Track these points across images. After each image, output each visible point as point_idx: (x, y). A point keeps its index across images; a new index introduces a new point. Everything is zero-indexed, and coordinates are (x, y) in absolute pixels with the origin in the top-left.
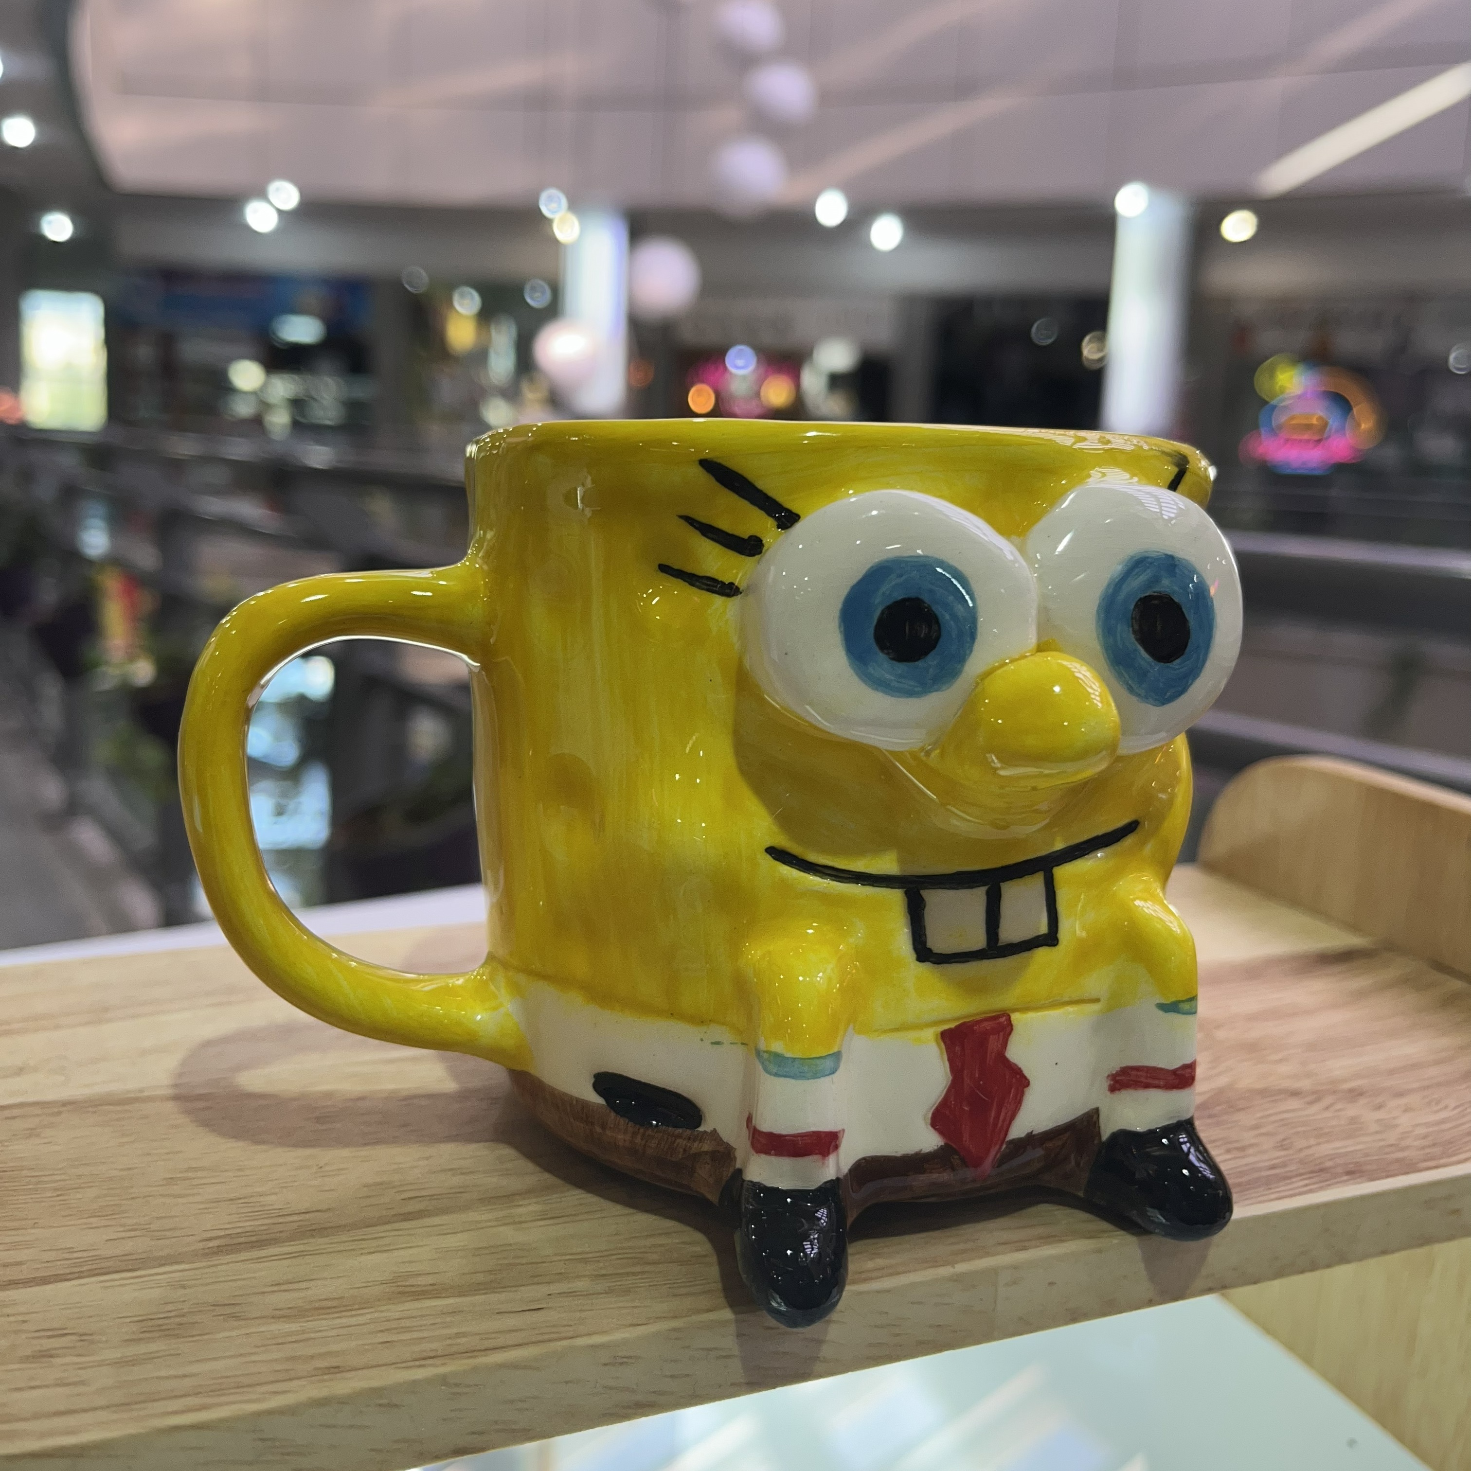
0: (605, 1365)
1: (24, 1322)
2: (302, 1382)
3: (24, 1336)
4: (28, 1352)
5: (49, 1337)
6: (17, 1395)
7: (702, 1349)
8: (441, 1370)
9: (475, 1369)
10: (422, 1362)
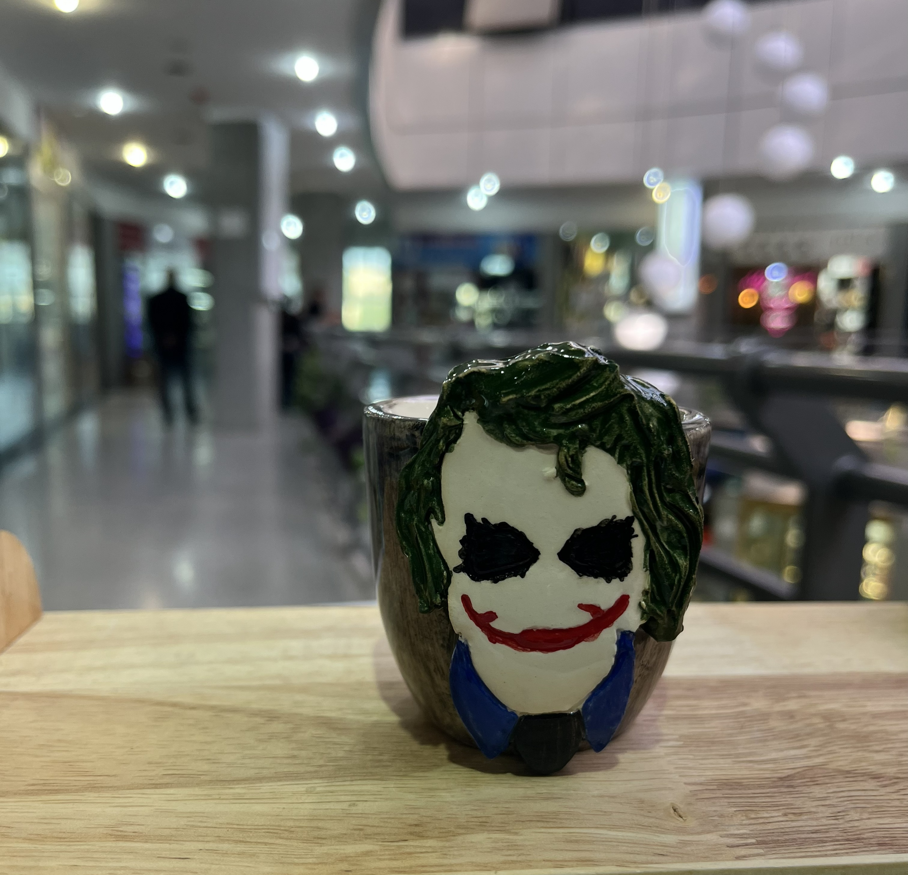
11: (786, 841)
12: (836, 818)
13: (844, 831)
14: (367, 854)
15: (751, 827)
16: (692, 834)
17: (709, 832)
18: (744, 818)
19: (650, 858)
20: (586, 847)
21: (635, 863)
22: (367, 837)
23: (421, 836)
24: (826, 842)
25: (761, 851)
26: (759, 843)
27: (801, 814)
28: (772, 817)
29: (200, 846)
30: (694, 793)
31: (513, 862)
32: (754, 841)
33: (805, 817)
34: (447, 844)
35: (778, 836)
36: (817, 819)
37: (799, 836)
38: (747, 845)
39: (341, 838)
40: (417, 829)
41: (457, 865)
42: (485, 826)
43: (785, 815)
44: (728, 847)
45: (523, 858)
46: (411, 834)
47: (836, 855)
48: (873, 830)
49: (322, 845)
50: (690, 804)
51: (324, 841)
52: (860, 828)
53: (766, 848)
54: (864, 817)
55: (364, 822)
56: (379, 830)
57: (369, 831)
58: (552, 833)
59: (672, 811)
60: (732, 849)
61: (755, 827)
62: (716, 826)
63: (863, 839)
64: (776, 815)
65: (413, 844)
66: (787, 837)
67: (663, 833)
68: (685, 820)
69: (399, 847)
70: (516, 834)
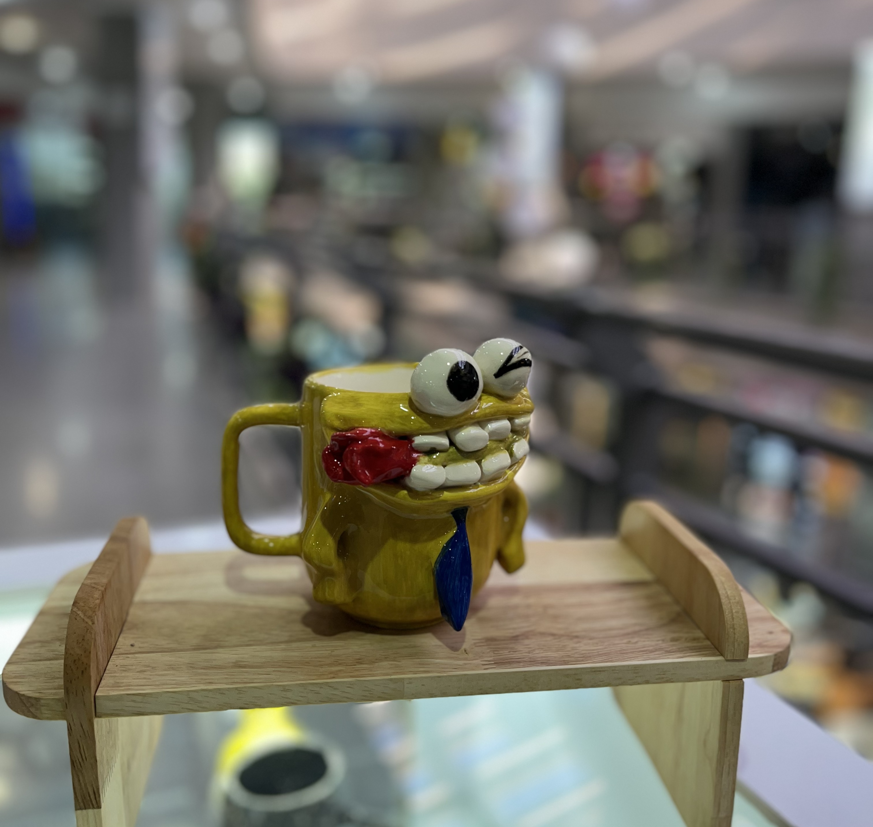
0: (282, 691)
1: (140, 663)
2: (202, 685)
3: (139, 666)
4: (139, 670)
5: (145, 667)
6: (133, 680)
7: (310, 690)
8: (237, 686)
9: (245, 687)
10: (232, 684)
11: (507, 662)
12: (529, 653)
13: (530, 658)
14: (340, 671)
15: (494, 657)
16: (470, 660)
17: (477, 659)
18: (492, 654)
19: (451, 670)
20: (426, 666)
21: (445, 672)
22: (340, 664)
23: (361, 663)
24: (521, 662)
25: (495, 666)
26: (495, 663)
27: (515, 652)
28: (504, 653)
29: (274, 669)
30: (475, 643)
31: (397, 672)
32: (493, 662)
33: (516, 653)
34: (372, 666)
35: (504, 661)
36: (521, 653)
37: (511, 660)
38: (490, 664)
39: (330, 665)
40: (360, 661)
41: (375, 674)
42: (387, 659)
43: (509, 652)
44: (482, 665)
45: (402, 671)
46: (357, 663)
47: (524, 667)
48: (542, 657)
49: (322, 667)
50: (472, 648)
51: (322, 666)
52: (537, 657)
53: (497, 665)
54: (541, 652)
55: (338, 658)
56: (344, 661)
57: (340, 662)
58: (413, 661)
59: (464, 651)
60: (484, 666)
61: (495, 657)
62: (480, 657)
63: (537, 661)
64: (506, 652)
65: (358, 666)
66: (507, 661)
67: (458, 660)
68: (468, 655)
69: (354, 668)
70: (400, 662)
